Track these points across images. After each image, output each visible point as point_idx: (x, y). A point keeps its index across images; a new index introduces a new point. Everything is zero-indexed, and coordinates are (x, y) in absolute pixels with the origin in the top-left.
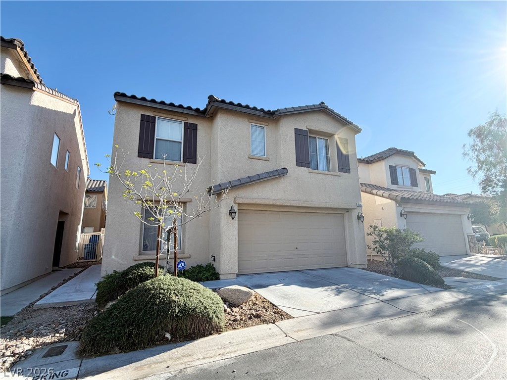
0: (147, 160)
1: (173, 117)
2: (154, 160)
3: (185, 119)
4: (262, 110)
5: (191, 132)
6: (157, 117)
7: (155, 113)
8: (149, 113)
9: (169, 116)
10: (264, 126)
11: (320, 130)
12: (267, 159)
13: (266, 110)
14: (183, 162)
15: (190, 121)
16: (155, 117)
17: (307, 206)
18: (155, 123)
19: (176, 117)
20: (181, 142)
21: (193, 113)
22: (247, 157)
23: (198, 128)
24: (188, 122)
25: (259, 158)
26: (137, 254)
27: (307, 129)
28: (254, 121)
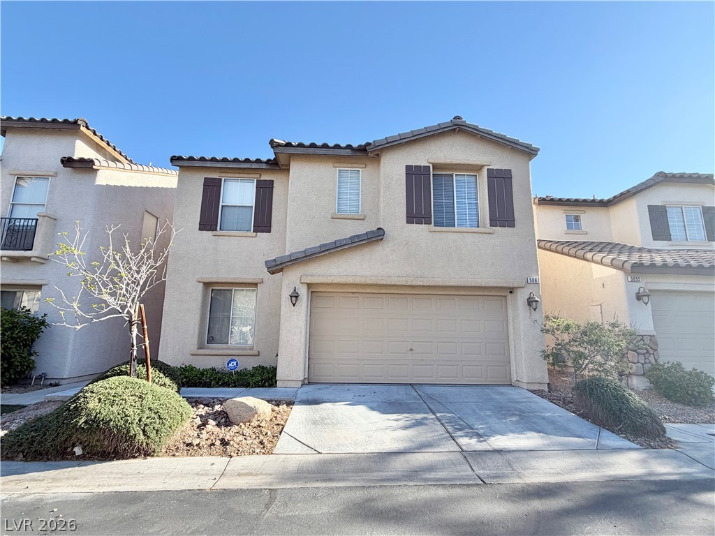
0: (210, 233)
1: (242, 175)
2: (219, 232)
3: (258, 176)
4: (349, 147)
5: (265, 193)
6: (223, 179)
7: (220, 175)
8: (215, 176)
9: (237, 175)
10: (359, 169)
11: (454, 162)
12: (362, 217)
13: (355, 145)
14: (254, 232)
15: (265, 177)
16: (221, 179)
17: (422, 284)
18: (220, 186)
19: (246, 176)
20: (252, 207)
21: (264, 166)
22: (330, 217)
23: (274, 185)
24: (262, 179)
25: (349, 217)
26: (196, 347)
27: (428, 165)
28: (342, 165)
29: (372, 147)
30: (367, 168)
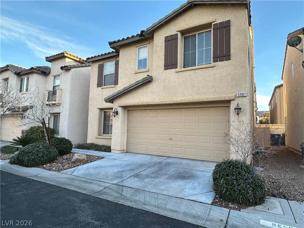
2: (103, 87)
3: (115, 59)
6: (104, 64)
22: (134, 73)
26: (97, 135)
27: (177, 33)
28: (139, 45)
29: (145, 32)
30: (150, 44)
